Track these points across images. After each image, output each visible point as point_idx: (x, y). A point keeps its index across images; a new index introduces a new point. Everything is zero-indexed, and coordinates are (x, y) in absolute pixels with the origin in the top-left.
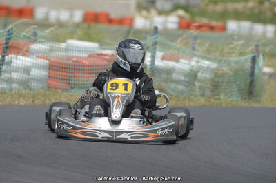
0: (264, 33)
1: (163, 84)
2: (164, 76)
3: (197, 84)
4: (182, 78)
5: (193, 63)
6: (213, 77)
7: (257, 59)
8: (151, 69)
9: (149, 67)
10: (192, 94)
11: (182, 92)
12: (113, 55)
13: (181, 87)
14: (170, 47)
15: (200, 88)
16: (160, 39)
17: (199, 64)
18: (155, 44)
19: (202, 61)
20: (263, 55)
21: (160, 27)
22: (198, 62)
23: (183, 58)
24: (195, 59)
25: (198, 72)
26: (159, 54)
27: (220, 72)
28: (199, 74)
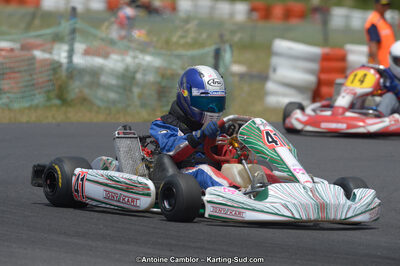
0: (232, 15)
1: (87, 91)
2: (87, 79)
3: (136, 91)
4: (114, 82)
5: (129, 59)
6: (159, 79)
7: (223, 53)
8: (68, 69)
9: (65, 66)
10: (129, 106)
11: (114, 102)
12: (12, 50)
13: (112, 96)
14: (95, 37)
15: (141, 96)
16: (80, 25)
17: (137, 61)
18: (73, 31)
19: (141, 56)
20: (231, 46)
21: (80, 8)
22: (135, 57)
23: (114, 52)
24: (131, 53)
25: (135, 72)
26: (79, 47)
27: (169, 72)
28: (139, 76)
